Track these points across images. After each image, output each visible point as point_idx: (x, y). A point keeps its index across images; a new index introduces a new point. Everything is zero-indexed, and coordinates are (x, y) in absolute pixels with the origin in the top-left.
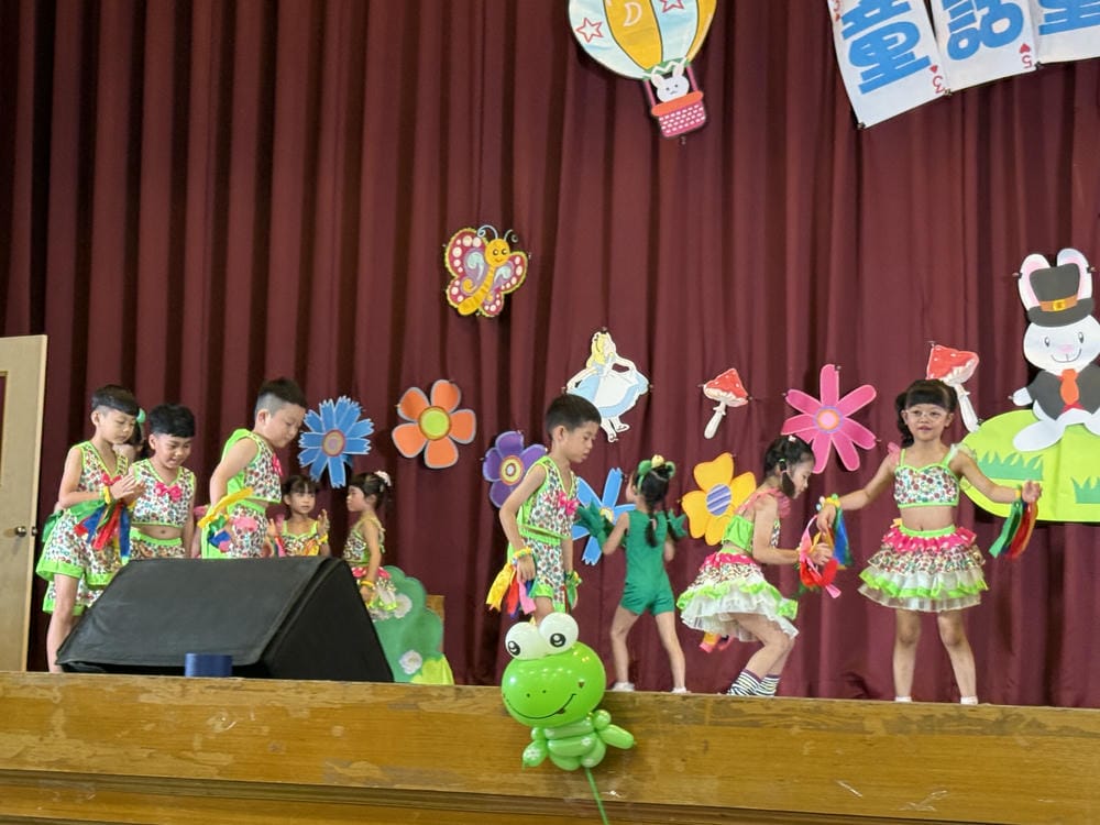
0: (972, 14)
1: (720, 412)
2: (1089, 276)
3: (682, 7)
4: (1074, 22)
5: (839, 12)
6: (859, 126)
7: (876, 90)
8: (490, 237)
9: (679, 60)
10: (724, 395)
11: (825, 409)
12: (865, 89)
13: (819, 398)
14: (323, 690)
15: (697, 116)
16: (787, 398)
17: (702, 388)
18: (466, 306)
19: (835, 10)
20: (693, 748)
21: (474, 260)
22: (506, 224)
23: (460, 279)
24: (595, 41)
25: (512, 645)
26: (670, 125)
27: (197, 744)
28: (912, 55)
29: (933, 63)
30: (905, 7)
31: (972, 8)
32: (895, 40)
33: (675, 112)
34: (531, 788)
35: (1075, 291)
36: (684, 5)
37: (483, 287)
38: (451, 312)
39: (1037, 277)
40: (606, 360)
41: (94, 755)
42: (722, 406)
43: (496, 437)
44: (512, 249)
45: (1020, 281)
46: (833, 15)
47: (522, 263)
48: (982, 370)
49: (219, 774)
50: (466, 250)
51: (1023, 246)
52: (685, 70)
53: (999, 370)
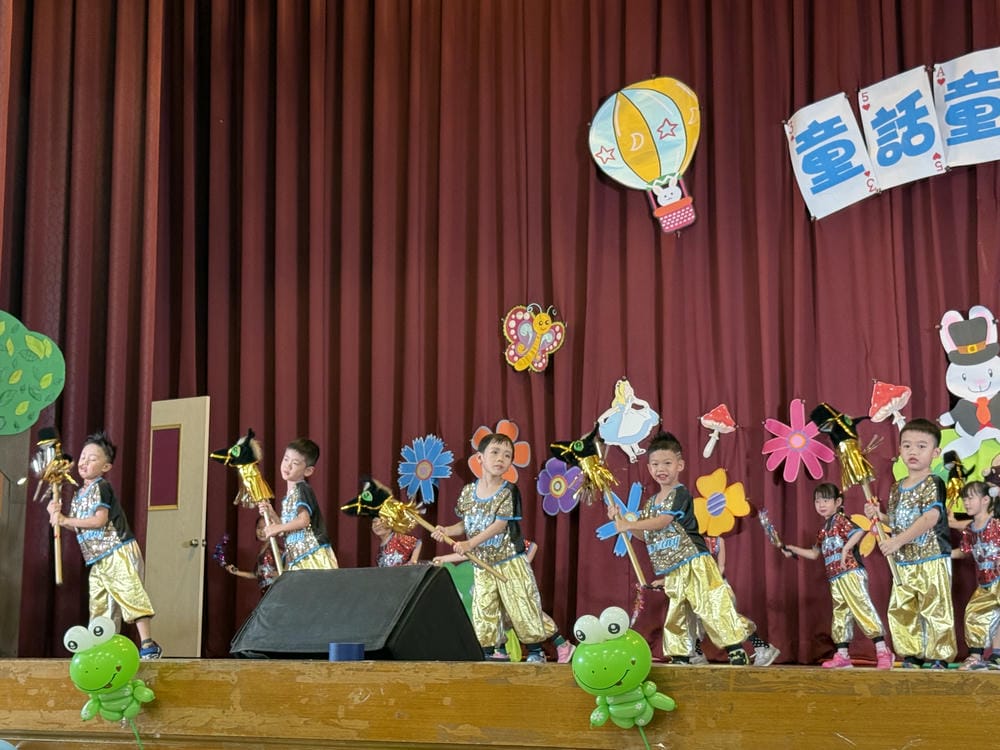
0: (895, 131)
1: (714, 437)
2: (995, 326)
3: (673, 135)
4: (973, 135)
5: (793, 134)
6: (812, 219)
7: (821, 193)
8: (536, 312)
9: (673, 175)
10: (717, 425)
11: (795, 433)
12: (815, 191)
13: (789, 425)
14: (435, 670)
15: (688, 216)
16: (766, 427)
17: (700, 420)
18: (521, 365)
19: (791, 133)
20: (721, 709)
21: (525, 329)
22: (548, 301)
23: (515, 344)
24: (610, 163)
25: (579, 633)
26: (668, 223)
27: (341, 714)
28: (850, 164)
29: (867, 170)
30: (844, 129)
31: (894, 127)
32: (837, 153)
33: (672, 213)
34: (598, 742)
35: (985, 339)
36: (675, 133)
37: (532, 349)
38: (509, 371)
39: (953, 328)
40: (627, 401)
41: (264, 723)
42: (716, 432)
43: (545, 462)
44: (553, 321)
45: (941, 332)
46: (789, 137)
47: (561, 331)
48: (912, 396)
49: (358, 736)
50: (519, 322)
51: (942, 305)
52: (678, 181)
53: (927, 400)
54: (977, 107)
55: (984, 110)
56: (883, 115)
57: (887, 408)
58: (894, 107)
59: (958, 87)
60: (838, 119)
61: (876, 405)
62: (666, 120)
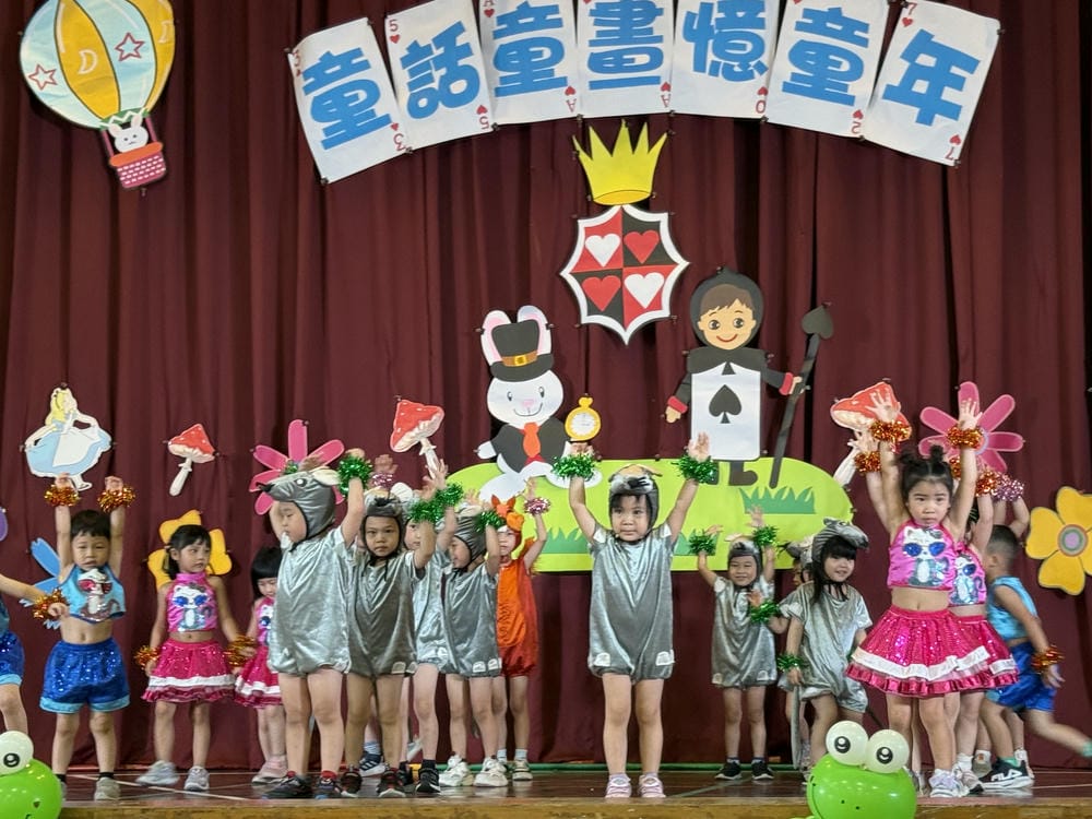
0: (431, 74)
1: (186, 468)
2: (549, 331)
3: (138, 56)
4: (528, 87)
5: (299, 67)
6: (322, 182)
7: (336, 148)
9: (137, 110)
10: (190, 451)
12: (327, 144)
13: (286, 453)
15: (157, 168)
16: (256, 455)
17: (167, 445)
19: (296, 65)
24: (49, 89)
26: (129, 177)
28: (372, 110)
29: (394, 121)
30: (365, 65)
31: (430, 68)
32: (356, 97)
33: (134, 163)
35: (535, 346)
36: (141, 54)
39: (498, 333)
40: (67, 417)
42: (188, 461)
45: (483, 337)
46: (294, 70)
48: (445, 422)
51: (485, 303)
52: (144, 120)
53: (464, 424)
54: (532, 49)
55: (540, 54)
56: (416, 51)
57: (412, 434)
58: (431, 42)
59: (510, 22)
60: (357, 53)
61: (399, 430)
62: (128, 35)
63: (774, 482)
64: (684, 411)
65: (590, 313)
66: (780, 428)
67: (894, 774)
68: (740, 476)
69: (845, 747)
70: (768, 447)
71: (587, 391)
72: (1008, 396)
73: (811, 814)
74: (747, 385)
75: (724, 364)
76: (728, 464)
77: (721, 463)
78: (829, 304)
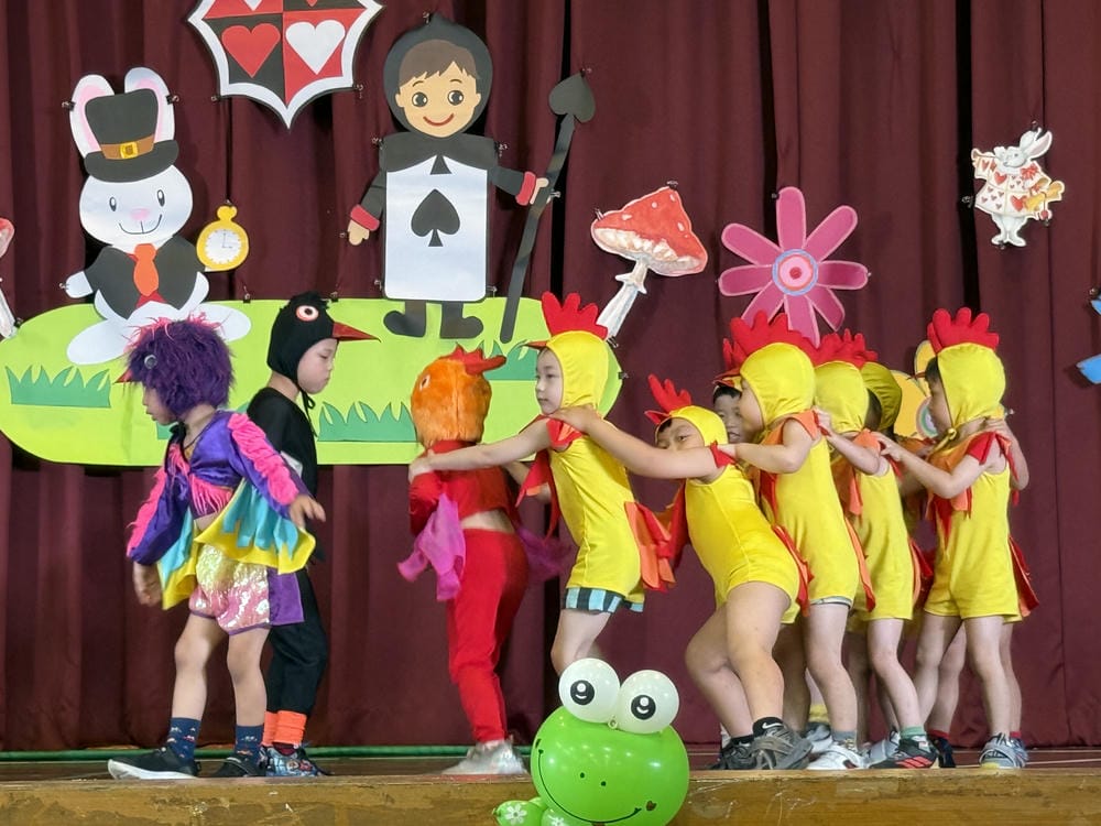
2: (171, 106)
35: (151, 130)
39: (95, 109)
45: (71, 113)
51: (75, 64)
63: (506, 333)
64: (375, 228)
65: (232, 80)
66: (517, 254)
67: (657, 734)
68: (456, 322)
69: (586, 695)
70: (498, 282)
71: (228, 197)
72: (847, 207)
73: (537, 795)
74: (468, 189)
75: (434, 158)
76: (440, 306)
77: (428, 304)
78: (590, 70)
